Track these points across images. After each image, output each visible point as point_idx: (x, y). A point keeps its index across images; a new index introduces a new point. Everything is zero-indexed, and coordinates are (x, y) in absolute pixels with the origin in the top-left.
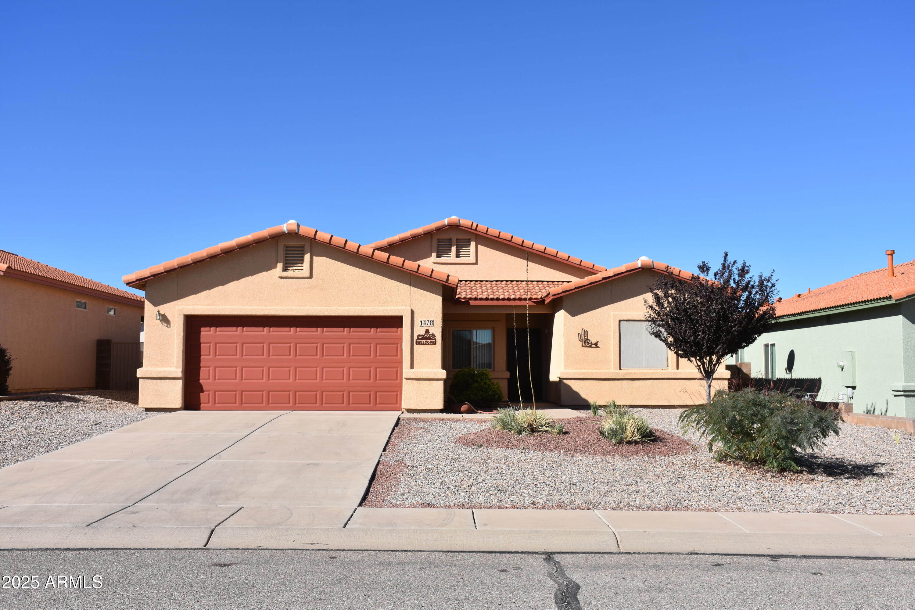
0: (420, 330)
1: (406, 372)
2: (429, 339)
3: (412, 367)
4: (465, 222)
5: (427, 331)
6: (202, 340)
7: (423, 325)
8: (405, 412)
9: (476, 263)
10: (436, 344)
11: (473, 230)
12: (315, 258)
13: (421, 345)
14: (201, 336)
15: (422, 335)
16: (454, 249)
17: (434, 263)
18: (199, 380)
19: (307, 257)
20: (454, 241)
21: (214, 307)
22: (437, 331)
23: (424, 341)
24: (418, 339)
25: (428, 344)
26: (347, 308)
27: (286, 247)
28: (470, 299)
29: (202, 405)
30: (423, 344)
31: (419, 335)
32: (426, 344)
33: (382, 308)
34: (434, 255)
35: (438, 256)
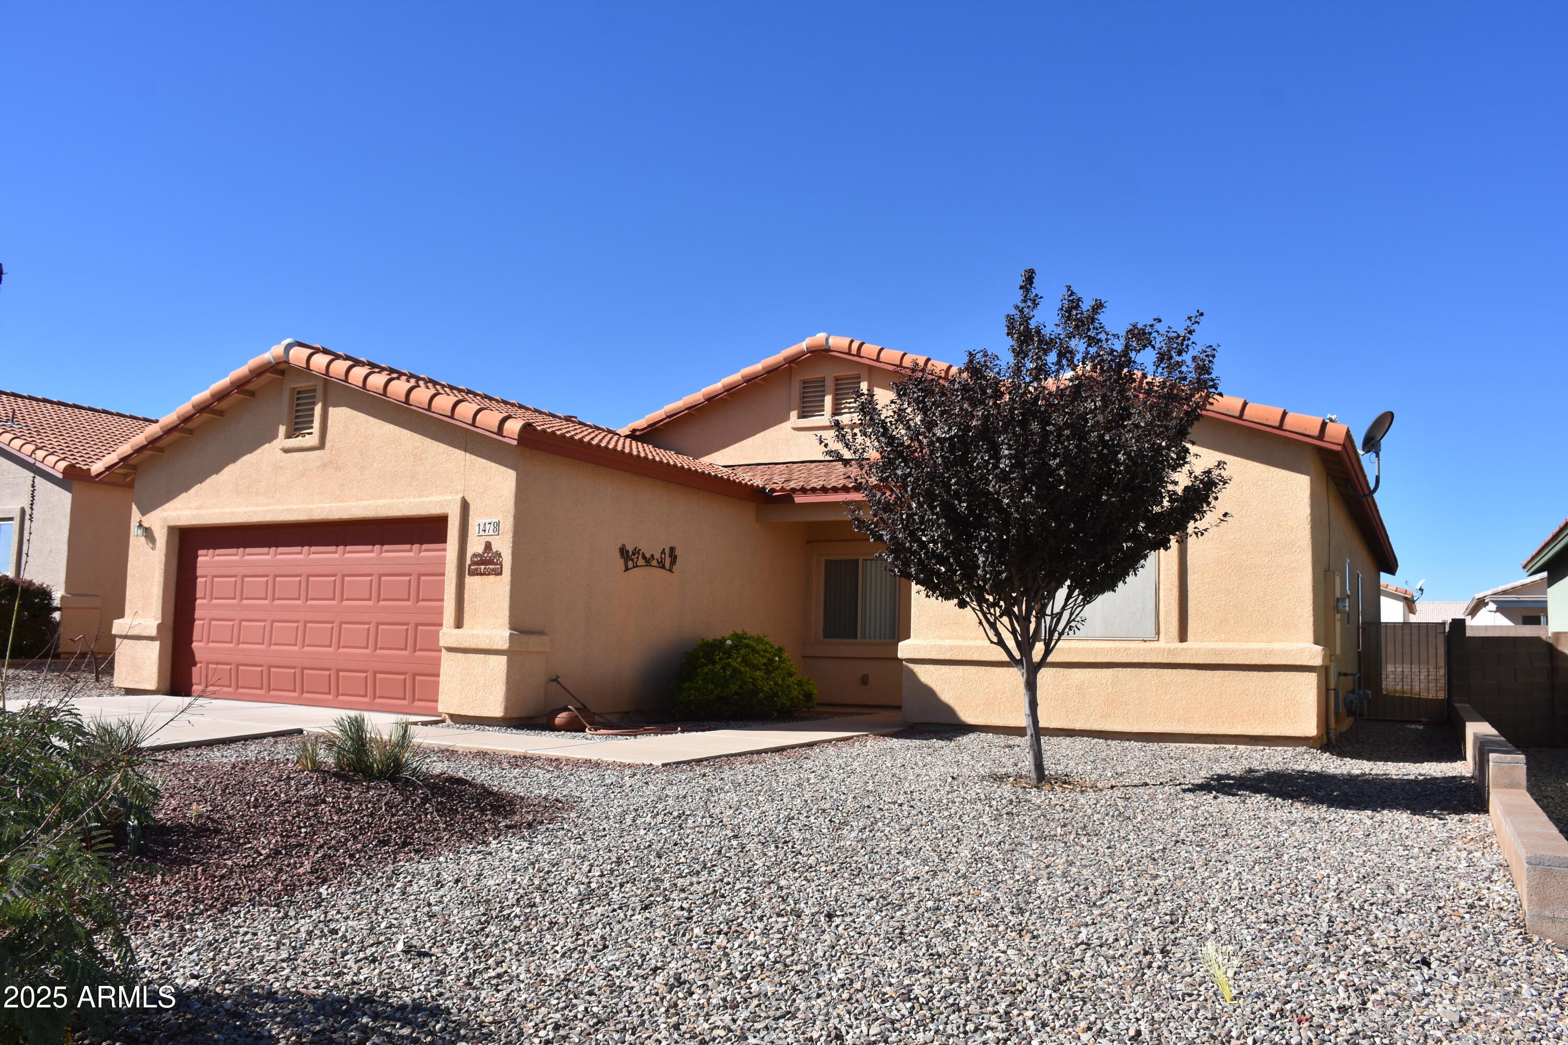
0: (475, 546)
1: (448, 635)
2: (490, 562)
3: (459, 624)
4: (838, 342)
5: (488, 546)
6: (199, 572)
7: (482, 533)
8: (448, 721)
10: (500, 574)
11: (853, 355)
12: (331, 409)
13: (477, 577)
14: (198, 565)
15: (479, 555)
16: (828, 400)
17: (795, 429)
18: (192, 642)
19: (318, 409)
21: (203, 511)
22: (504, 546)
23: (483, 567)
24: (474, 563)
25: (489, 574)
26: (365, 503)
27: (299, 393)
29: (195, 687)
30: (481, 574)
31: (475, 555)
32: (484, 574)
33: (417, 500)
35: (802, 416)
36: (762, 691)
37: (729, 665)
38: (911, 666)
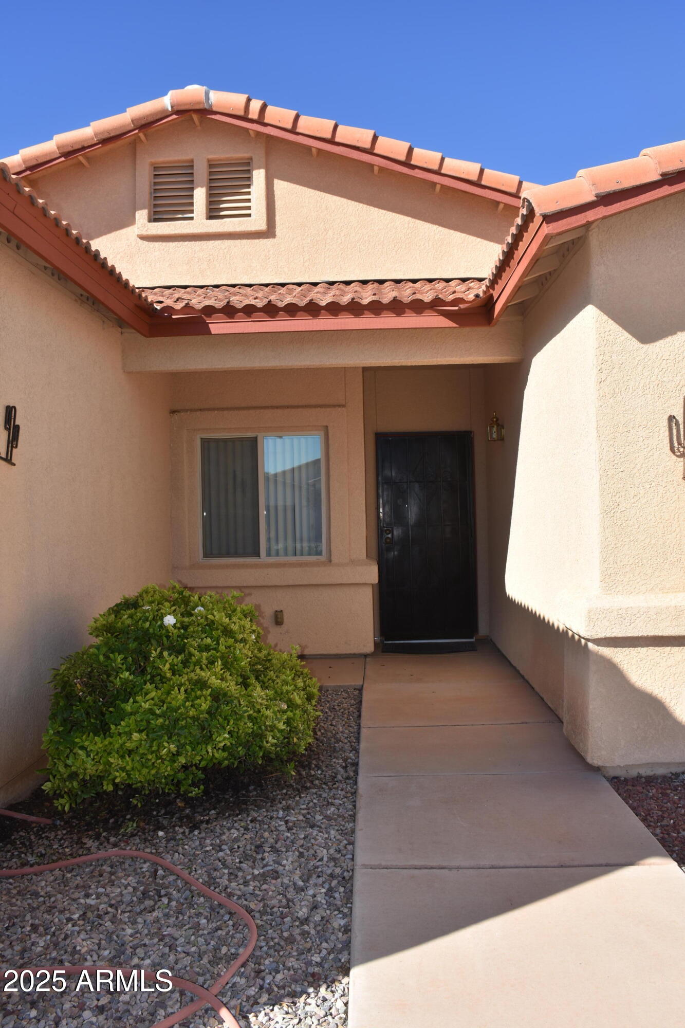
9: (269, 232)
11: (252, 121)
16: (200, 195)
17: (143, 238)
20: (201, 171)
28: (209, 311)
34: (142, 215)
35: (155, 218)
36: (273, 728)
37: (202, 684)
38: (607, 652)
